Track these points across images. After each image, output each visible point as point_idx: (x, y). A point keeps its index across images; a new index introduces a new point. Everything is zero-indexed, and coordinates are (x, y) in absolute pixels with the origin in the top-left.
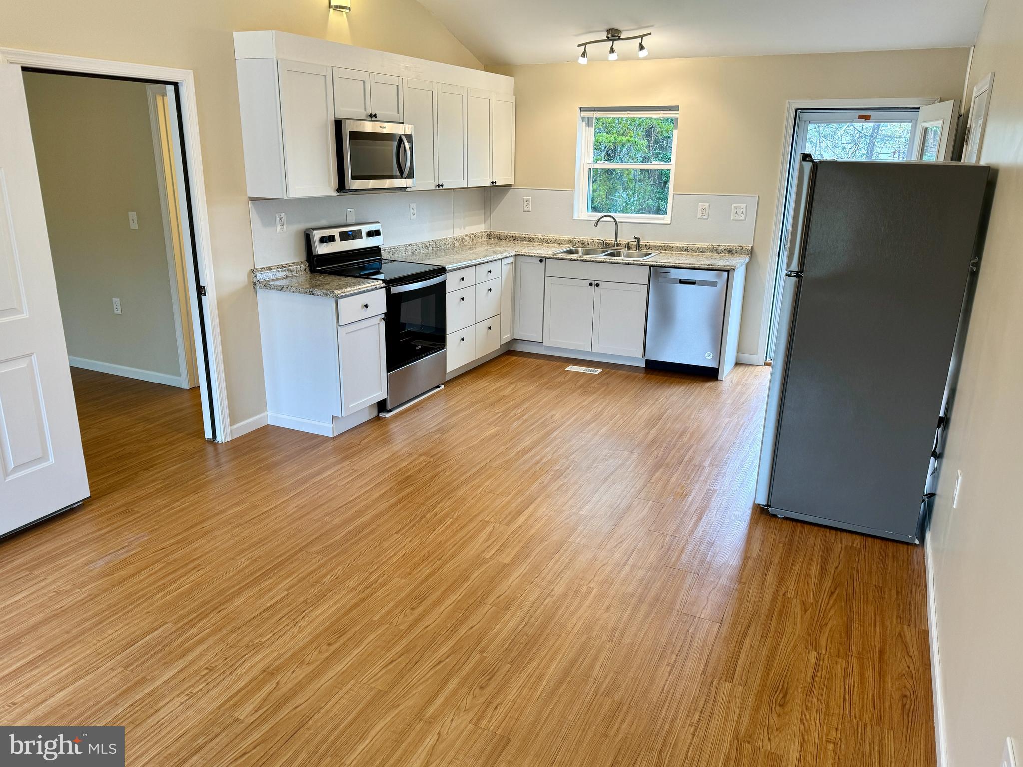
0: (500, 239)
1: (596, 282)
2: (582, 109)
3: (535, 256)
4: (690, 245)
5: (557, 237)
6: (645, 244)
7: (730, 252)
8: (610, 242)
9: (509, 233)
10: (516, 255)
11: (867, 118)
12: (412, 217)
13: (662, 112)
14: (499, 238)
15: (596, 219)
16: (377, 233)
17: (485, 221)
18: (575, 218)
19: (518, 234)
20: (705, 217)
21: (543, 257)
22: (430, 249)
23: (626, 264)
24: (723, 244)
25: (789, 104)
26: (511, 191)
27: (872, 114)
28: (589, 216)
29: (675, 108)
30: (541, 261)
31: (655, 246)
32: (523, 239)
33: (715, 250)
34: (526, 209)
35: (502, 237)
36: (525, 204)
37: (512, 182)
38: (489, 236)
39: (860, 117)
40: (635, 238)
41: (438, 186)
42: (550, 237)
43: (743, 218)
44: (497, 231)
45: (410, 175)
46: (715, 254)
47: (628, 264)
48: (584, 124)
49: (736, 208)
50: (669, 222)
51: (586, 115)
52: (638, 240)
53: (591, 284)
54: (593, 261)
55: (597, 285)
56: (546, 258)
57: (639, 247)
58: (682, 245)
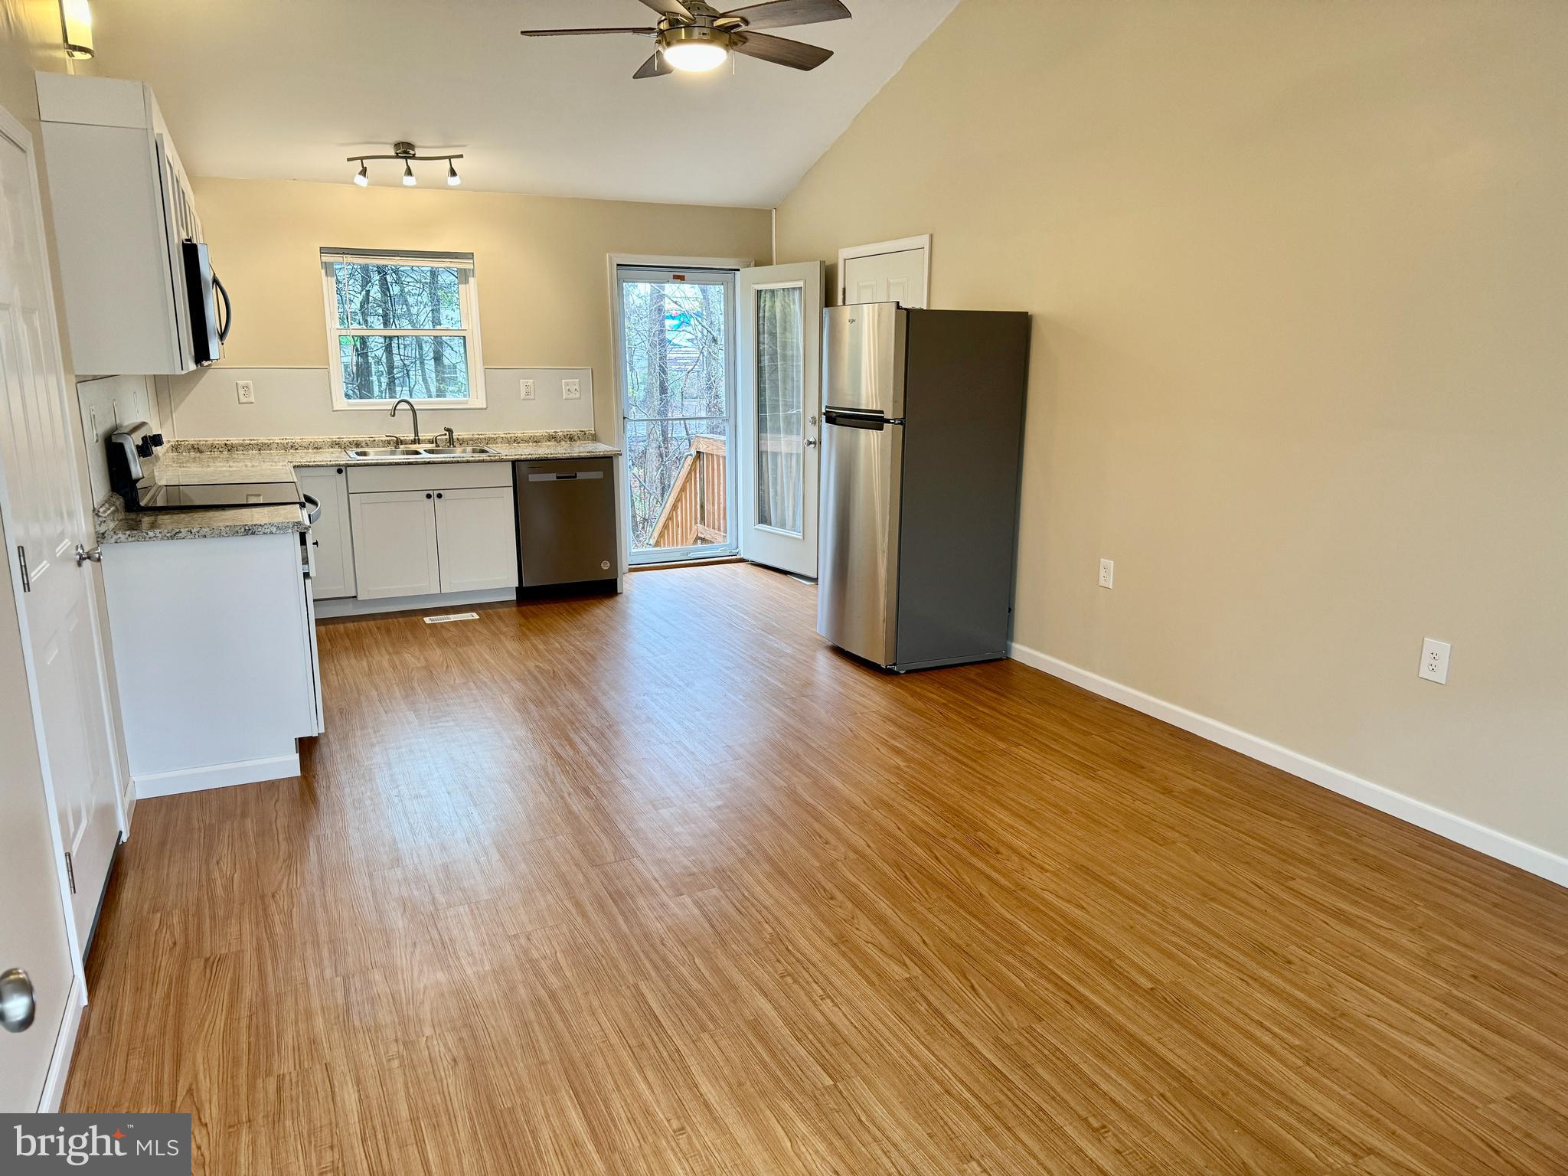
0: (201, 452)
1: (436, 492)
2: (324, 251)
3: (321, 466)
4: (519, 433)
7: (571, 439)
8: (403, 438)
9: (220, 440)
10: (296, 467)
11: (681, 278)
13: (447, 260)
14: (197, 449)
18: (337, 409)
19: (234, 440)
20: (532, 397)
21: (343, 465)
23: (479, 462)
25: (610, 258)
26: (210, 374)
27: (687, 275)
29: (469, 256)
30: (340, 471)
31: (472, 440)
32: (246, 447)
33: (552, 438)
34: (243, 399)
35: (202, 448)
36: (241, 392)
38: (175, 448)
39: (676, 277)
40: (446, 430)
42: (297, 439)
43: (578, 395)
44: (192, 440)
46: (553, 443)
47: (483, 461)
49: (567, 384)
50: (484, 406)
51: (327, 258)
52: (450, 431)
53: (429, 496)
54: (429, 463)
55: (439, 496)
56: (347, 466)
57: (451, 441)
58: (509, 436)
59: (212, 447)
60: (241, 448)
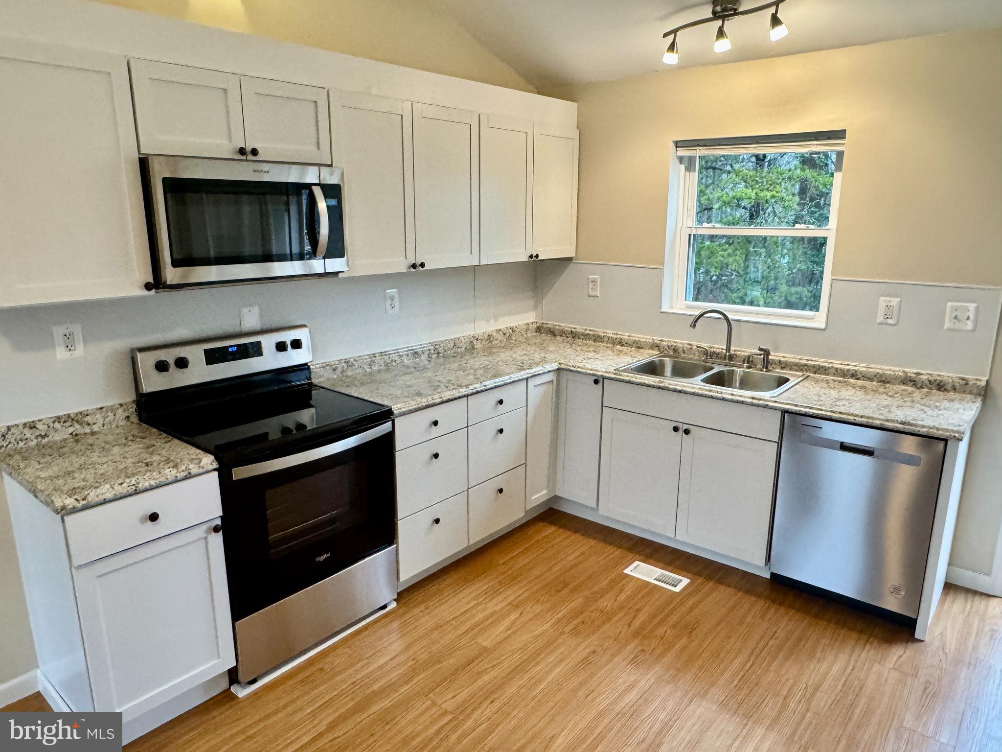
0: (554, 336)
1: (685, 427)
2: (678, 144)
3: (586, 374)
4: (862, 367)
5: (636, 337)
6: (778, 359)
7: (940, 386)
8: (718, 351)
9: (568, 327)
10: (559, 369)
12: (390, 311)
13: (815, 142)
14: (552, 332)
15: (697, 313)
16: (296, 344)
17: (535, 308)
18: (663, 310)
19: (579, 329)
20: (890, 321)
21: (601, 376)
22: (424, 357)
23: (738, 402)
24: (927, 373)
26: (571, 267)
28: (688, 307)
29: (839, 134)
30: (596, 382)
31: (796, 364)
32: (586, 336)
33: (910, 381)
34: (591, 293)
35: (557, 332)
36: (591, 285)
37: (573, 255)
38: (539, 330)
40: (760, 349)
41: (414, 266)
42: (630, 337)
43: (969, 327)
44: (551, 324)
45: (336, 249)
46: (909, 390)
47: (742, 402)
48: (683, 167)
49: (955, 309)
50: (823, 326)
51: (683, 152)
52: (767, 353)
53: (676, 429)
54: (680, 391)
55: (687, 432)
56: (604, 378)
57: (767, 363)
58: (847, 368)
59: (562, 333)
60: (582, 337)
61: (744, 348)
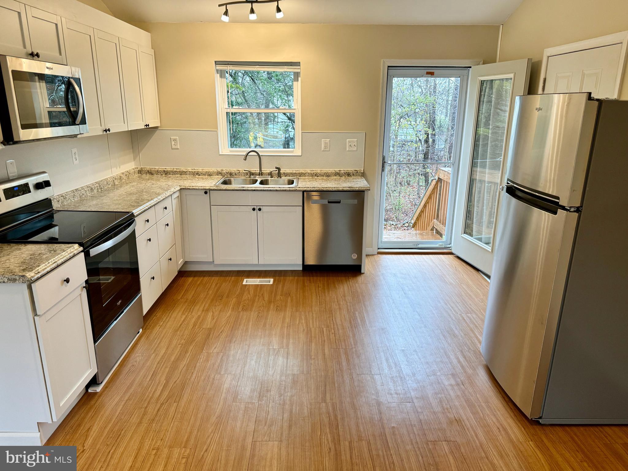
0: (152, 174)
1: (258, 207)
2: (217, 63)
3: (199, 189)
4: (318, 171)
5: (206, 169)
6: (283, 172)
7: (349, 175)
8: (253, 172)
9: (161, 168)
10: (181, 189)
11: (432, 74)
12: (76, 162)
13: (285, 67)
14: (150, 173)
15: (245, 154)
16: (47, 184)
17: (134, 159)
18: (220, 153)
19: (169, 168)
20: (328, 149)
21: (207, 189)
22: (95, 191)
23: (283, 191)
24: (343, 169)
25: (384, 62)
26: (158, 132)
27: (436, 71)
28: (231, 151)
29: (297, 64)
30: (206, 193)
31: (292, 174)
32: (174, 173)
33: (337, 174)
34: (174, 147)
35: (153, 172)
36: (173, 143)
37: (159, 125)
38: (140, 172)
39: (428, 73)
40: (276, 168)
41: (106, 131)
42: (200, 170)
43: (355, 149)
44: (148, 167)
45: (83, 122)
46: (338, 177)
47: (285, 191)
48: (218, 75)
49: (349, 142)
50: (300, 154)
51: (219, 67)
52: (279, 169)
53: (254, 209)
54: (254, 190)
55: (260, 210)
56: (210, 190)
57: (280, 174)
58: (313, 172)
59: (158, 172)
60: (172, 173)
61: (266, 170)
